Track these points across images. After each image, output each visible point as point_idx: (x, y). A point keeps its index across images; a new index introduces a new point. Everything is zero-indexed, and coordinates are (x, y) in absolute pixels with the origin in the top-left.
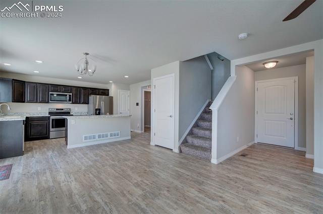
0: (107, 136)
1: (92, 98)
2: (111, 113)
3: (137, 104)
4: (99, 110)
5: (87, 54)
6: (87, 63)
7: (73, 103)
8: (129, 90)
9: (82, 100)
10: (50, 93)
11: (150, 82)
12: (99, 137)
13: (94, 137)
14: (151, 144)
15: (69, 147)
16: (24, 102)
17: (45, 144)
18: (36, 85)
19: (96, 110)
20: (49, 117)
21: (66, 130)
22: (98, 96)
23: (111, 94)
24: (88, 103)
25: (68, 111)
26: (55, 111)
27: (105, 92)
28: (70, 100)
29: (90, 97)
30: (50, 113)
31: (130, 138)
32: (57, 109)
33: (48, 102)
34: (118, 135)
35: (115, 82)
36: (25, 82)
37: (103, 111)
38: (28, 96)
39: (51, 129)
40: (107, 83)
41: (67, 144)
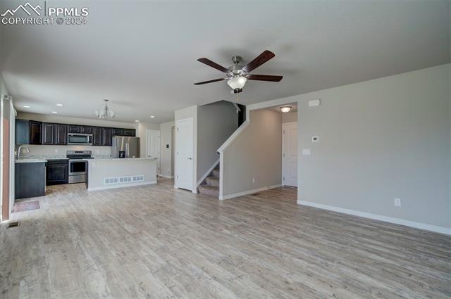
0: (130, 180)
1: (116, 139)
2: (138, 156)
3: (168, 146)
4: (124, 152)
5: (107, 100)
6: (106, 109)
7: (93, 145)
8: (159, 129)
9: (104, 142)
10: (69, 134)
11: (174, 124)
12: (121, 180)
13: (116, 181)
14: (175, 187)
15: (89, 189)
16: (41, 144)
17: (65, 188)
18: (53, 126)
19: (120, 152)
20: (68, 161)
21: (87, 175)
22: (123, 137)
23: (138, 134)
24: (111, 145)
25: (88, 153)
26: (74, 154)
27: (131, 133)
28: (90, 142)
29: (113, 138)
30: (68, 156)
31: (156, 182)
32: (76, 152)
33: (66, 144)
34: (142, 179)
35: (142, 121)
36: (41, 123)
37: (128, 153)
38: (44, 137)
39: (70, 174)
40: (133, 122)
41: (87, 187)
